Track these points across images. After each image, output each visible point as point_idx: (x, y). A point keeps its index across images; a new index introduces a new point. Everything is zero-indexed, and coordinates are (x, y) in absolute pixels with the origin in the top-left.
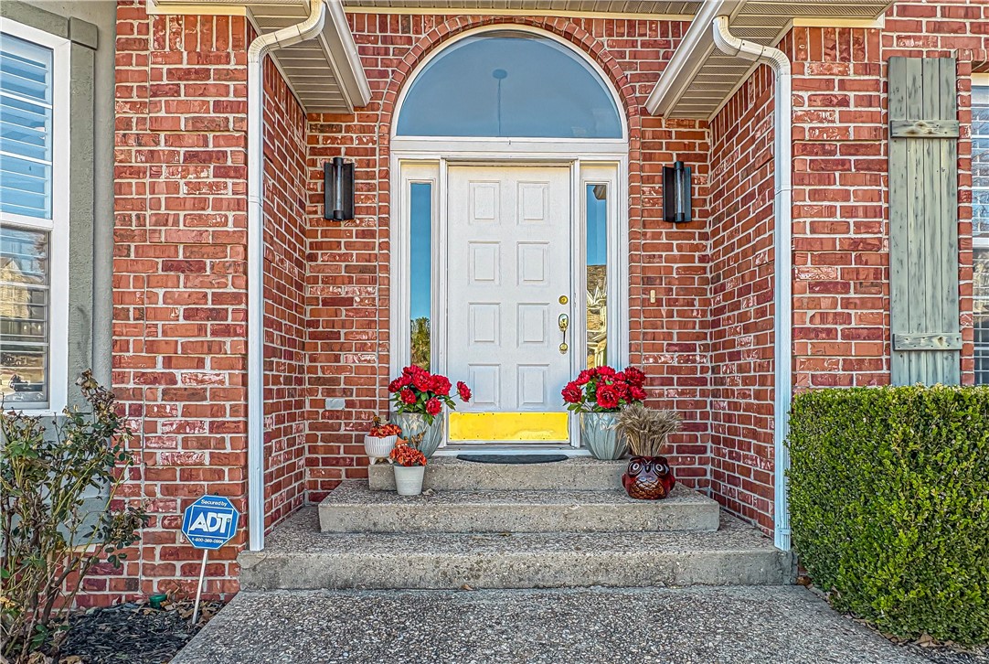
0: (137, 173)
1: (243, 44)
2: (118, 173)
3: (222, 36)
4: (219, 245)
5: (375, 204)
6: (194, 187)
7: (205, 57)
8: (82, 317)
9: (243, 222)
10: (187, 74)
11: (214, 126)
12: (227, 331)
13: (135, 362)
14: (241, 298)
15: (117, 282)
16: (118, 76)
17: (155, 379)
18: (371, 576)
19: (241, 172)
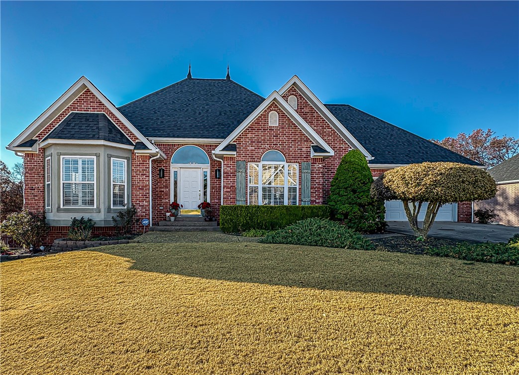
0: (135, 176)
1: (149, 159)
2: (132, 176)
3: (146, 158)
4: (146, 186)
5: (168, 175)
6: (142, 178)
7: (144, 161)
8: (128, 196)
9: (149, 183)
10: (141, 163)
11: (145, 170)
12: (147, 198)
13: (134, 202)
14: (149, 193)
15: (132, 191)
16: (132, 164)
17: (138, 204)
18: (166, 230)
19: (149, 176)
